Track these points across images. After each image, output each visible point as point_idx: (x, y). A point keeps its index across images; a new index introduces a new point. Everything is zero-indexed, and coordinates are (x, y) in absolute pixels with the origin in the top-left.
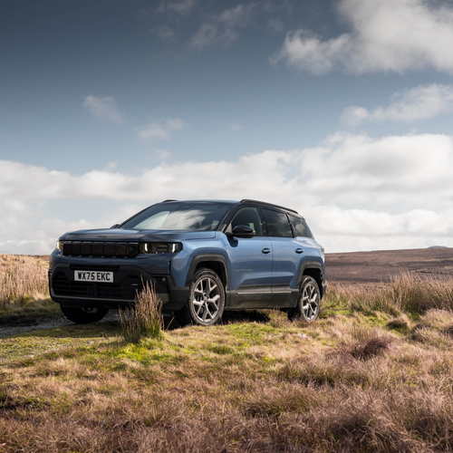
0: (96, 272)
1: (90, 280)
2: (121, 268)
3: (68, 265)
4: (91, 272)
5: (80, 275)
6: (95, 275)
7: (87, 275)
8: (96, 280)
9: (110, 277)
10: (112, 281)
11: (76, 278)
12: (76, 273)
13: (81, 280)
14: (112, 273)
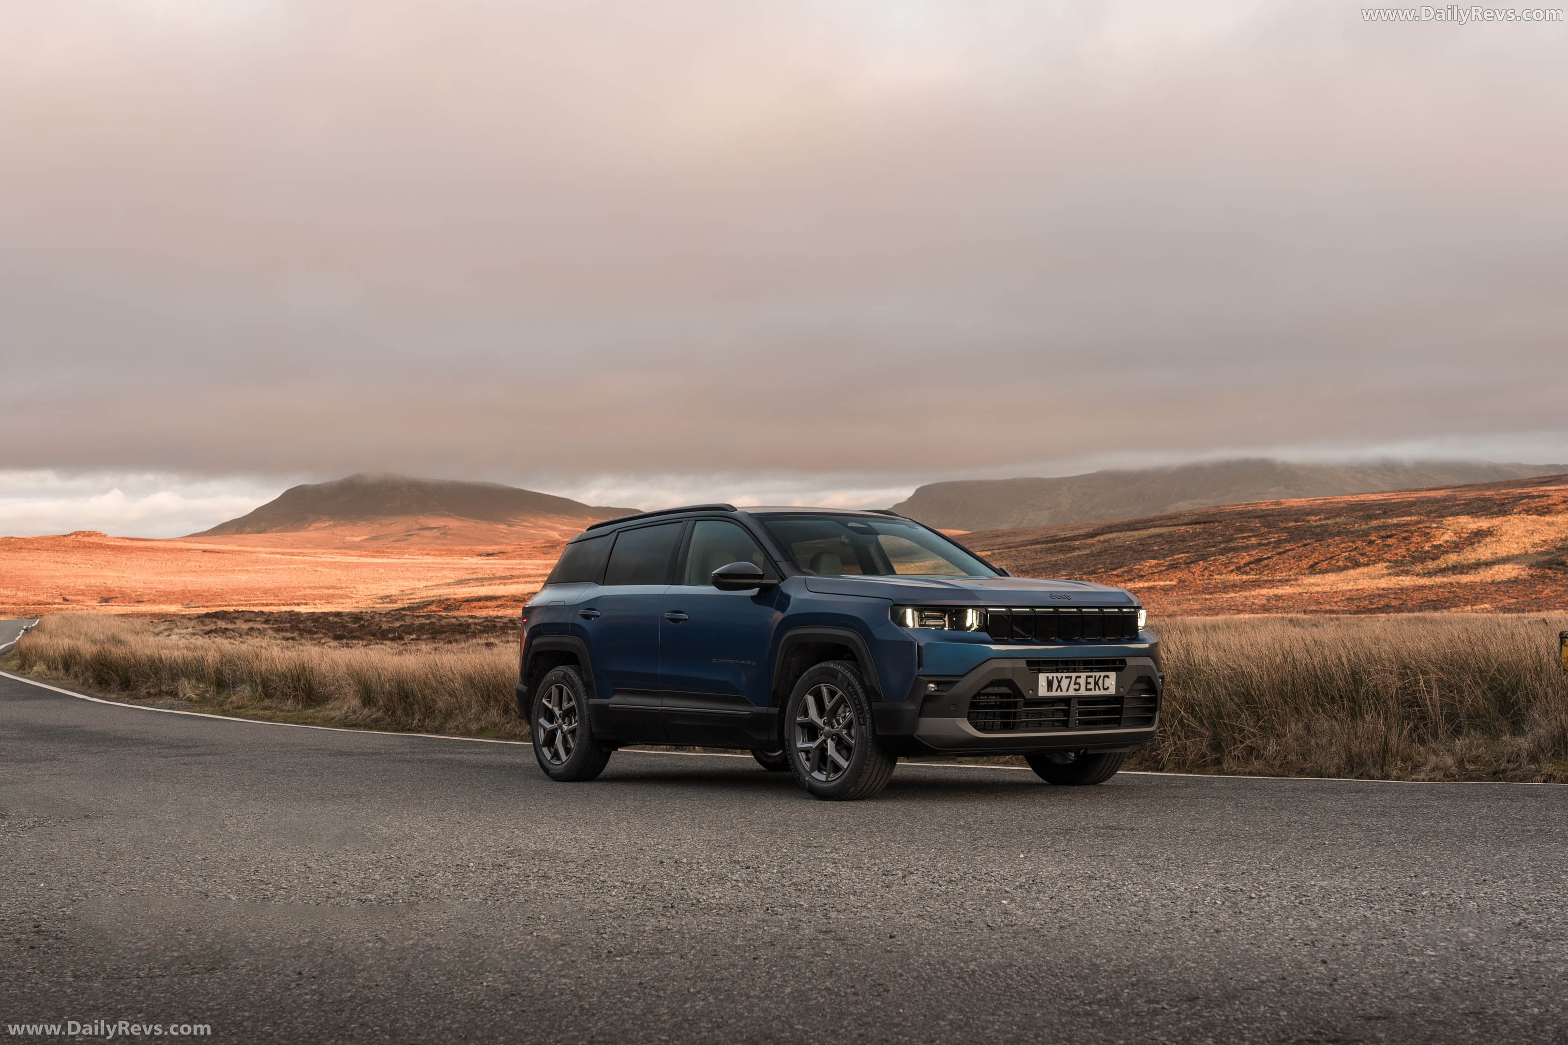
0: (1083, 675)
1: (1072, 693)
2: (1131, 662)
3: (1022, 664)
4: (1074, 675)
5: (1050, 684)
6: (1082, 681)
7: (1065, 683)
8: (1083, 692)
9: (1110, 683)
10: (1112, 691)
11: (1043, 692)
12: (1043, 678)
13: (1053, 694)
14: (1113, 675)
